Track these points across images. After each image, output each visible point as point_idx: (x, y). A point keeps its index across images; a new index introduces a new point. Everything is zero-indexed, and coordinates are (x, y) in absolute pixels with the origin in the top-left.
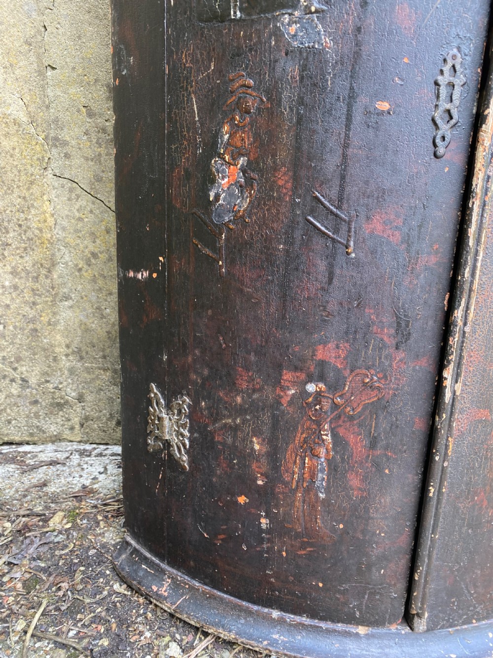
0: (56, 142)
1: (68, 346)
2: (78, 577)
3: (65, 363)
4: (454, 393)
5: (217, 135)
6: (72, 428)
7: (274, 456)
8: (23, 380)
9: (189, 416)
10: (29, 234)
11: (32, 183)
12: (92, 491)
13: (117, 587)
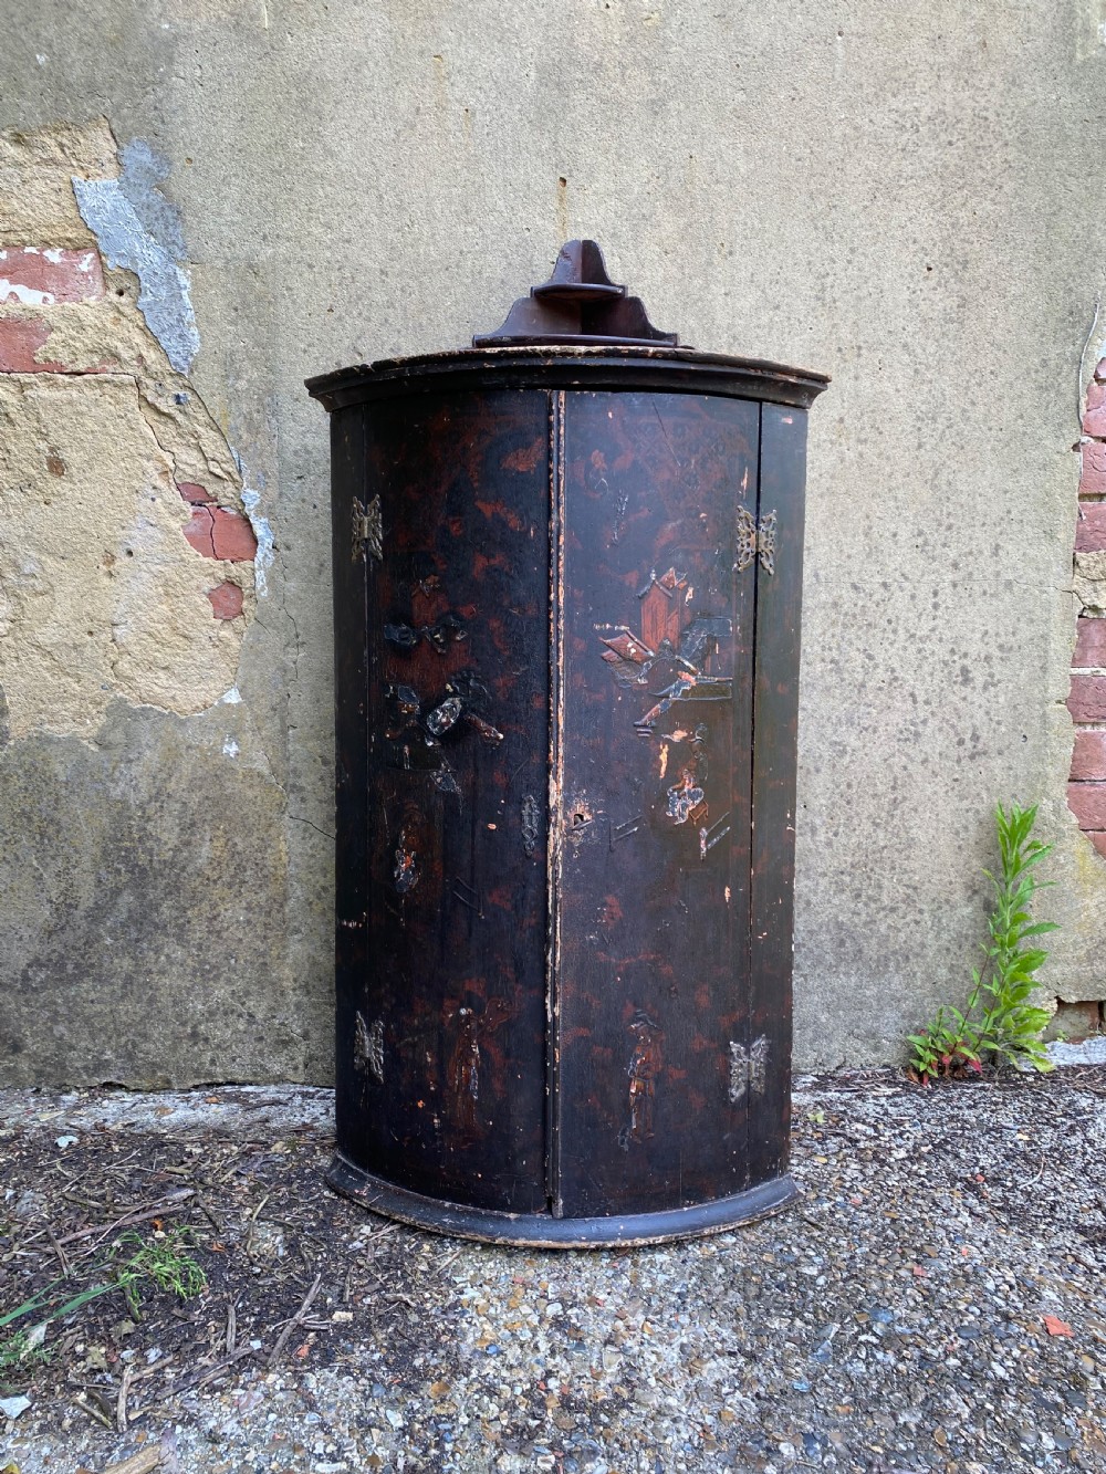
0: (295, 789)
1: (295, 980)
2: (295, 1186)
3: (292, 998)
4: (554, 1014)
5: (399, 835)
6: (296, 1068)
7: (441, 1064)
8: (250, 1015)
9: (383, 1037)
10: (265, 872)
11: (270, 826)
12: (312, 1128)
13: (326, 1193)
